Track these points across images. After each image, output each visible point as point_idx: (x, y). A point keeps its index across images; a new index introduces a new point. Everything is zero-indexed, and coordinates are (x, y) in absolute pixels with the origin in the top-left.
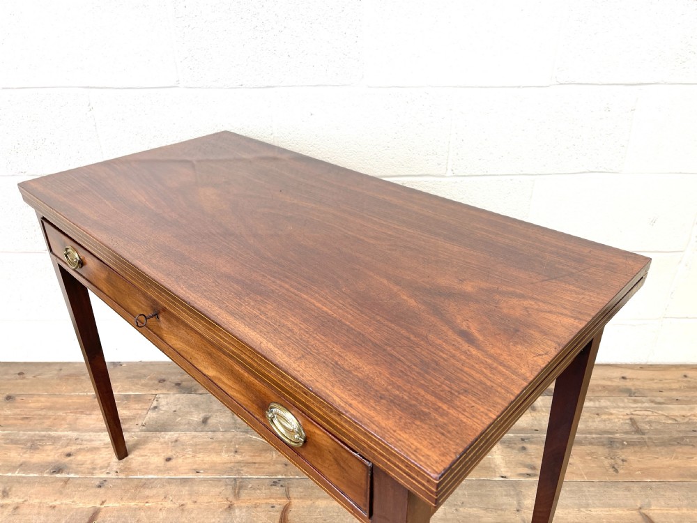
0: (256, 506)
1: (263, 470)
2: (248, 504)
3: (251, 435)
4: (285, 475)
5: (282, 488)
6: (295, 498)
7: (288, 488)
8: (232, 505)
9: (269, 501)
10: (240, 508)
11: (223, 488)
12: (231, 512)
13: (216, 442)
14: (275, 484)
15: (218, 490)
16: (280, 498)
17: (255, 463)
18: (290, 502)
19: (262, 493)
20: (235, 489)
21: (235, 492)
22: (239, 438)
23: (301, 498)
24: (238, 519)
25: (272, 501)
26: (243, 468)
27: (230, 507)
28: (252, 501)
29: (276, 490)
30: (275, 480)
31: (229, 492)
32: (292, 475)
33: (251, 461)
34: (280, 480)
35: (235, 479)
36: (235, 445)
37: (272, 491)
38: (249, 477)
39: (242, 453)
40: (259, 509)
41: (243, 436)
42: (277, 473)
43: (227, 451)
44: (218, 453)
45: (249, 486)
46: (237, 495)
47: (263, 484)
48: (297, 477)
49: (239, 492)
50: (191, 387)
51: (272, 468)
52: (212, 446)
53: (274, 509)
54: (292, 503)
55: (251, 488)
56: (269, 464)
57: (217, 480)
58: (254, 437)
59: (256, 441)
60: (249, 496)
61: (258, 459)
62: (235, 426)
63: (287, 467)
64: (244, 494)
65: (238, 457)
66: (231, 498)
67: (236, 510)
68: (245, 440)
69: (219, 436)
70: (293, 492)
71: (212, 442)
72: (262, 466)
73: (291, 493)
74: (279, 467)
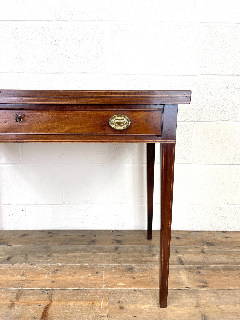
0: (29, 305)
1: (38, 285)
2: (24, 304)
3: (35, 266)
4: (51, 288)
5: (47, 295)
6: (54, 301)
7: (52, 295)
8: (13, 304)
9: (37, 302)
10: (18, 306)
11: (10, 294)
12: (12, 308)
13: (12, 269)
14: (44, 292)
15: (7, 295)
16: (45, 301)
17: (33, 281)
18: (51, 303)
19: (34, 297)
20: (18, 295)
21: (17, 297)
22: (27, 268)
23: (59, 301)
24: (15, 312)
25: (40, 302)
26: (25, 284)
27: (12, 305)
28: (27, 302)
29: (44, 296)
30: (44, 290)
31: (13, 297)
32: (55, 287)
33: (31, 280)
34: (47, 290)
35: (19, 290)
36: (24, 271)
37: (41, 296)
38: (28, 288)
39: (27, 275)
40: (30, 307)
41: (30, 267)
42: (46, 286)
43: (18, 274)
44: (12, 275)
45: (27, 294)
46: (18, 298)
47: (36, 293)
48: (58, 288)
49: (19, 297)
50: (5, 242)
51: (44, 284)
52: (9, 272)
53: (40, 307)
54: (52, 303)
55: (28, 294)
56: (42, 281)
57: (7, 290)
58: (36, 267)
59: (37, 269)
60: (25, 299)
61: (36, 279)
62: (27, 261)
63: (53, 283)
64: (22, 299)
65: (24, 278)
66: (14, 300)
67: (15, 307)
68: (30, 269)
69: (15, 266)
70: (54, 297)
71: (10, 270)
72: (37, 283)
73: (53, 298)
74: (48, 283)
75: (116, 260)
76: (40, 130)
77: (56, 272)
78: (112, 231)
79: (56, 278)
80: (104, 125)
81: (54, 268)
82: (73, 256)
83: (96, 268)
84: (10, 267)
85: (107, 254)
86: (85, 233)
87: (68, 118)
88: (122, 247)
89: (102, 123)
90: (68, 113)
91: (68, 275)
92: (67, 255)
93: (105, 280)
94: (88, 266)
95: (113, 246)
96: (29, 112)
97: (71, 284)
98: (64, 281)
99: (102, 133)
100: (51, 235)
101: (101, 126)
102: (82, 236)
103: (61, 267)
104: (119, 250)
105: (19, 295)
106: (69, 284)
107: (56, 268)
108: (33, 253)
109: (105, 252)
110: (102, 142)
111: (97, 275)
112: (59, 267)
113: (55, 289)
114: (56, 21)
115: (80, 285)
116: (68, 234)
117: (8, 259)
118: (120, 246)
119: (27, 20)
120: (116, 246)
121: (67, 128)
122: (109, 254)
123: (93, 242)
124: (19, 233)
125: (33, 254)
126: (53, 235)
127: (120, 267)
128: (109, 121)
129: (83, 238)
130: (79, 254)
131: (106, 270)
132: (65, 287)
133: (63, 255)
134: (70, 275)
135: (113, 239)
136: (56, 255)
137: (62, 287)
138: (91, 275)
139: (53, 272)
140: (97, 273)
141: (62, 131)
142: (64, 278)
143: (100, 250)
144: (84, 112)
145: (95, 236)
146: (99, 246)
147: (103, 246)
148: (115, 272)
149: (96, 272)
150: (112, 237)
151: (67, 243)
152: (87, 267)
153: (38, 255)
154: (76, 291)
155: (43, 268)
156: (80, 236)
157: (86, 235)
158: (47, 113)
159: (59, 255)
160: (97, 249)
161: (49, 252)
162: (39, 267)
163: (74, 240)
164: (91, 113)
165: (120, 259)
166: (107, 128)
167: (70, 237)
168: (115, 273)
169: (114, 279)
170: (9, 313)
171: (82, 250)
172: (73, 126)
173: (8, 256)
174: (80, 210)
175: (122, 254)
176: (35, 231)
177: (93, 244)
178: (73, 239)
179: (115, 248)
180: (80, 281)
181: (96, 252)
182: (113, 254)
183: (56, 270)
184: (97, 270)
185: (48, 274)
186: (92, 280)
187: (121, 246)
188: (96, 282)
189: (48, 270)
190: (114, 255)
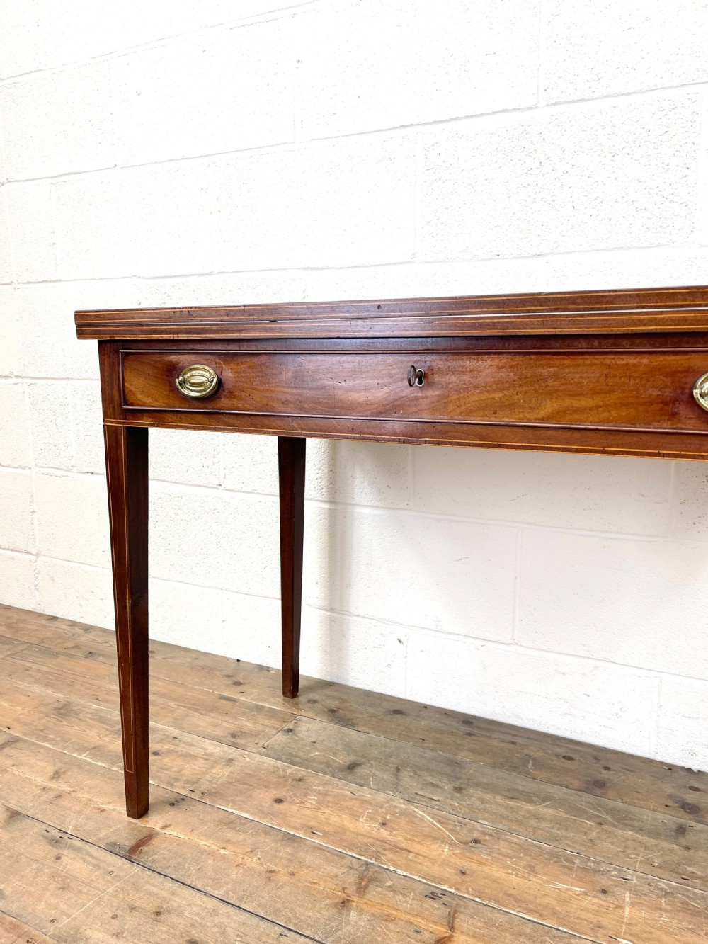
0: (388, 919)
1: (420, 867)
2: (376, 910)
3: (417, 808)
4: (456, 889)
5: (443, 908)
6: (462, 932)
7: (455, 912)
8: (348, 900)
9: (413, 919)
10: (361, 912)
11: (345, 870)
12: (344, 912)
13: (357, 799)
14: (433, 896)
15: (335, 871)
16: (436, 923)
17: (409, 851)
18: (451, 937)
19: (406, 902)
20: (362, 879)
21: (360, 883)
22: (396, 807)
23: (474, 937)
24: (349, 928)
25: (421, 923)
26: (386, 852)
27: (345, 904)
28: (384, 908)
29: (433, 907)
30: (435, 890)
31: (352, 879)
32: (468, 893)
33: (403, 845)
34: (444, 893)
35: (367, 864)
36: (386, 814)
37: (425, 905)
38: (392, 868)
39: (394, 829)
40: (391, 926)
41: (404, 807)
42: (444, 881)
43: (371, 818)
44: (355, 816)
45: (388, 884)
46: (362, 889)
47: (413, 890)
48: (477, 899)
49: (366, 886)
50: (349, 720)
51: (436, 870)
52: (348, 804)
53: (419, 936)
54: (455, 939)
55: (390, 887)
56: (433, 861)
57: (337, 855)
58: (420, 812)
59: (422, 819)
60: (381, 899)
61: (416, 847)
62: (396, 787)
63: (463, 877)
64: (373, 893)
65: (384, 833)
66: (351, 890)
67: (352, 913)
68: (404, 813)
69: (366, 793)
70: (462, 922)
71: (352, 799)
72: (419, 861)
73: (458, 923)
74: (449, 872)
75: (673, 869)
76: (468, 413)
77: (473, 845)
78: (671, 768)
79: (474, 866)
80: (675, 401)
81: (470, 831)
82: (529, 811)
83: (603, 873)
84: (352, 790)
85: (645, 839)
86: (575, 750)
87: (555, 376)
88: (701, 831)
89: (669, 394)
90: (558, 361)
91: (508, 867)
92: (511, 803)
93: (629, 924)
94: (577, 862)
95: (669, 819)
96: (447, 360)
97: (517, 900)
98: (496, 881)
99: (667, 427)
100: (468, 729)
101: (665, 403)
102: (564, 757)
103: (491, 835)
104: (689, 838)
105: (367, 879)
106: (509, 895)
107: (476, 835)
108: (417, 770)
109: (640, 830)
110: (663, 456)
111: (602, 896)
112: (484, 833)
113: (466, 895)
114: (548, 105)
115: (545, 913)
116: (519, 740)
117: (352, 767)
118: (693, 823)
119: (467, 117)
120: (680, 821)
121: (549, 407)
122: (653, 842)
123: (597, 786)
124: (385, 704)
125: (415, 773)
126: (476, 731)
127: (689, 897)
128: (693, 387)
129: (568, 764)
130: (551, 811)
131: (635, 891)
132: (497, 902)
133: (498, 799)
134: (517, 869)
135: (670, 796)
136: (479, 793)
137: (490, 900)
138: (586, 894)
139: (466, 843)
140: (604, 891)
141: (533, 416)
142: (499, 873)
143: (623, 819)
144: (608, 360)
145: (607, 769)
146: (618, 804)
147: (632, 808)
148: (669, 907)
149: (603, 888)
150: (668, 788)
151: (514, 768)
152: (574, 863)
153: (430, 779)
154: (531, 925)
155: (440, 822)
156: (557, 756)
157: (576, 756)
158: (496, 362)
159: (487, 797)
160: (610, 811)
161: (458, 778)
162: (429, 814)
163: (539, 765)
164: (632, 360)
165: (691, 869)
166: (683, 410)
167: (526, 751)
168: (666, 911)
169: (661, 929)
170: (334, 924)
171: (560, 803)
172: (566, 403)
173: (351, 758)
174: (564, 674)
175: (700, 853)
176: (426, 707)
177: (598, 792)
178: (534, 760)
179: (674, 827)
180: (547, 900)
181: (607, 823)
182: (665, 844)
183: (476, 841)
184: (604, 882)
185: (452, 844)
186: (587, 910)
187: (698, 826)
188: (600, 919)
189: (452, 831)
190: (672, 851)
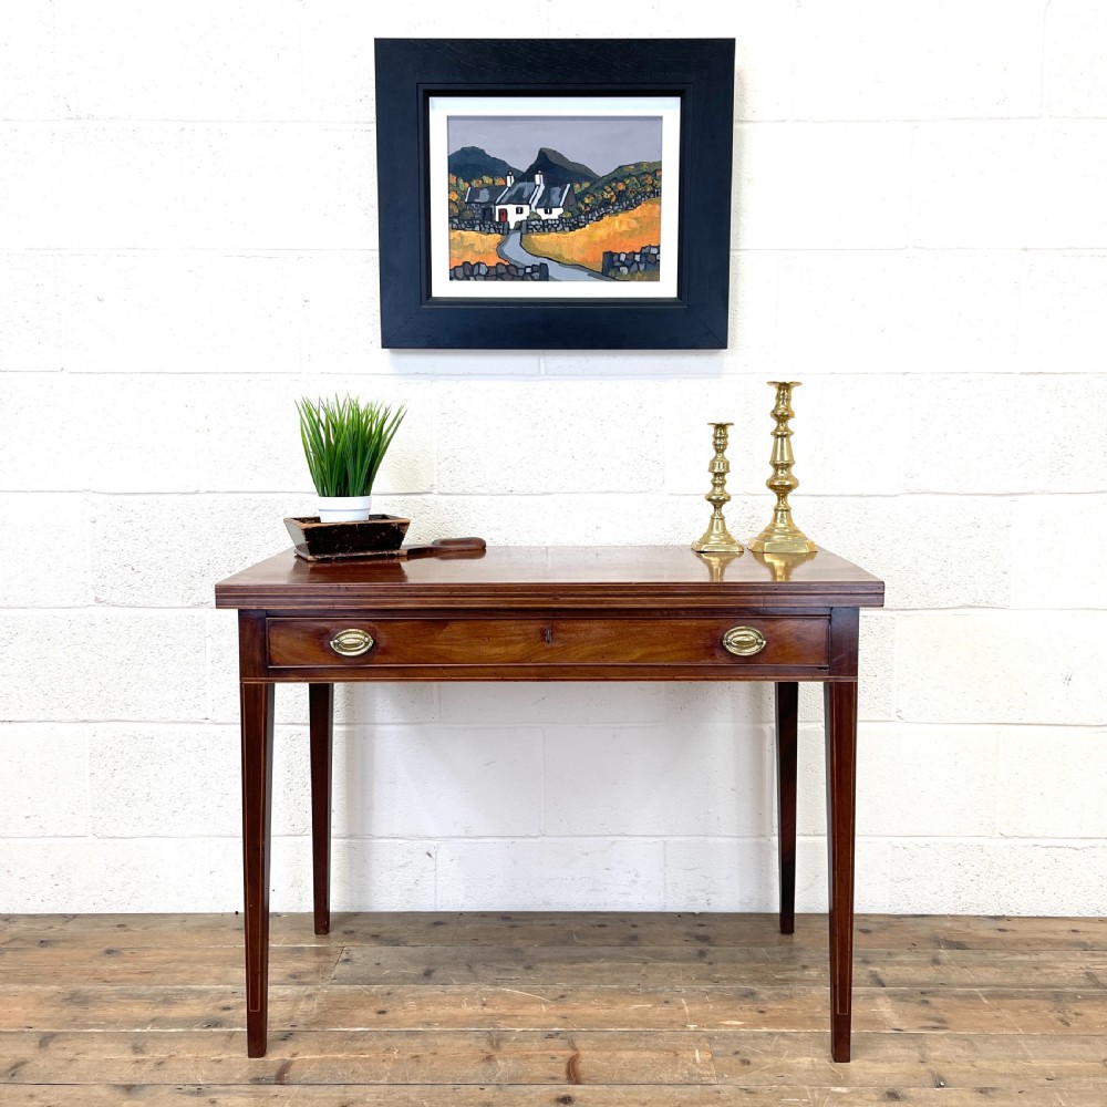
0: (528, 1057)
1: (531, 1022)
2: (515, 1055)
3: (504, 988)
4: (565, 1028)
5: (562, 1041)
6: (584, 1050)
7: (572, 1040)
8: (490, 1056)
9: (546, 1052)
10: (504, 1059)
11: (474, 1040)
12: (492, 1063)
13: (449, 995)
14: (550, 1036)
15: (466, 1042)
16: (563, 1050)
17: (516, 1016)
18: (577, 1055)
19: (534, 1045)
20: (492, 1042)
21: (492, 1044)
22: (487, 991)
23: (594, 1050)
24: (503, 1070)
25: (553, 1053)
26: (499, 1021)
27: (489, 1058)
28: (520, 1052)
29: (555, 1042)
30: (551, 1033)
31: (483, 1044)
33: (508, 1013)
34: (557, 1033)
35: (489, 1032)
36: (481, 997)
37: (549, 1043)
38: (510, 1029)
39: (494, 1006)
40: (533, 1060)
41: (492, 989)
42: (552, 1026)
43: (470, 1003)
44: (457, 1006)
45: (513, 1039)
46: (496, 1047)
47: (534, 1037)
48: (584, 1029)
49: (498, 1044)
51: (544, 1021)
52: (445, 1000)
53: (555, 1060)
54: (582, 1054)
55: (516, 1040)
56: (538, 1017)
58: (509, 990)
59: (513, 994)
60: (514, 1048)
61: (520, 1012)
62: (476, 978)
63: (566, 1020)
64: (505, 1046)
65: (488, 1010)
66: (488, 1049)
67: (499, 1062)
68: (495, 994)
69: (455, 989)
70: (579, 1044)
71: (445, 995)
72: (527, 1019)
74: (553, 1020)
75: (706, 978)
77: (561, 1000)
78: (680, 915)
79: (570, 1012)
81: (554, 992)
82: (591, 968)
83: (661, 992)
84: (440, 989)
85: (680, 964)
86: (605, 919)
88: (715, 951)
91: (594, 1005)
92: (575, 966)
93: (691, 1016)
95: (691, 949)
97: (611, 1022)
98: (590, 1016)
100: (511, 923)
102: (599, 926)
103: (571, 990)
104: (709, 957)
105: (496, 1041)
106: (605, 1021)
107: (560, 993)
108: (486, 963)
109: (674, 960)
111: (667, 1005)
112: (565, 990)
113: (574, 1029)
115: (633, 1024)
116: (558, 922)
117: (428, 974)
118: (709, 948)
120: (700, 948)
122: (687, 965)
123: (633, 939)
124: (421, 920)
125: (486, 965)
126: (517, 923)
127: (722, 992)
129: (603, 930)
130: (606, 964)
131: (687, 997)
132: (599, 1027)
133: (563, 966)
134: (601, 1005)
135: (686, 934)
136: (545, 966)
137: (593, 1027)
138: (655, 1007)
139: (556, 1000)
140: (667, 1002)
142: (590, 1011)
143: (661, 957)
145: (635, 926)
146: (653, 948)
147: (663, 948)
148: (712, 1000)
149: (665, 1000)
150: (683, 929)
151: (563, 943)
152: (639, 991)
153: (500, 966)
155: (527, 992)
156: (593, 926)
157: (608, 923)
159: (554, 966)
160: (649, 954)
161: (524, 960)
162: (515, 989)
163: (581, 935)
165: (717, 975)
167: (567, 929)
168: (711, 1003)
169: (712, 1013)
170: (490, 1071)
171: (610, 958)
173: (423, 967)
175: (721, 964)
176: (461, 914)
177: (634, 943)
178: (577, 933)
179: (697, 952)
180: (632, 1017)
181: (650, 961)
182: (694, 965)
183: (562, 997)
184: (664, 997)
185: (545, 1003)
187: (713, 949)
189: (542, 995)
190: (701, 967)
